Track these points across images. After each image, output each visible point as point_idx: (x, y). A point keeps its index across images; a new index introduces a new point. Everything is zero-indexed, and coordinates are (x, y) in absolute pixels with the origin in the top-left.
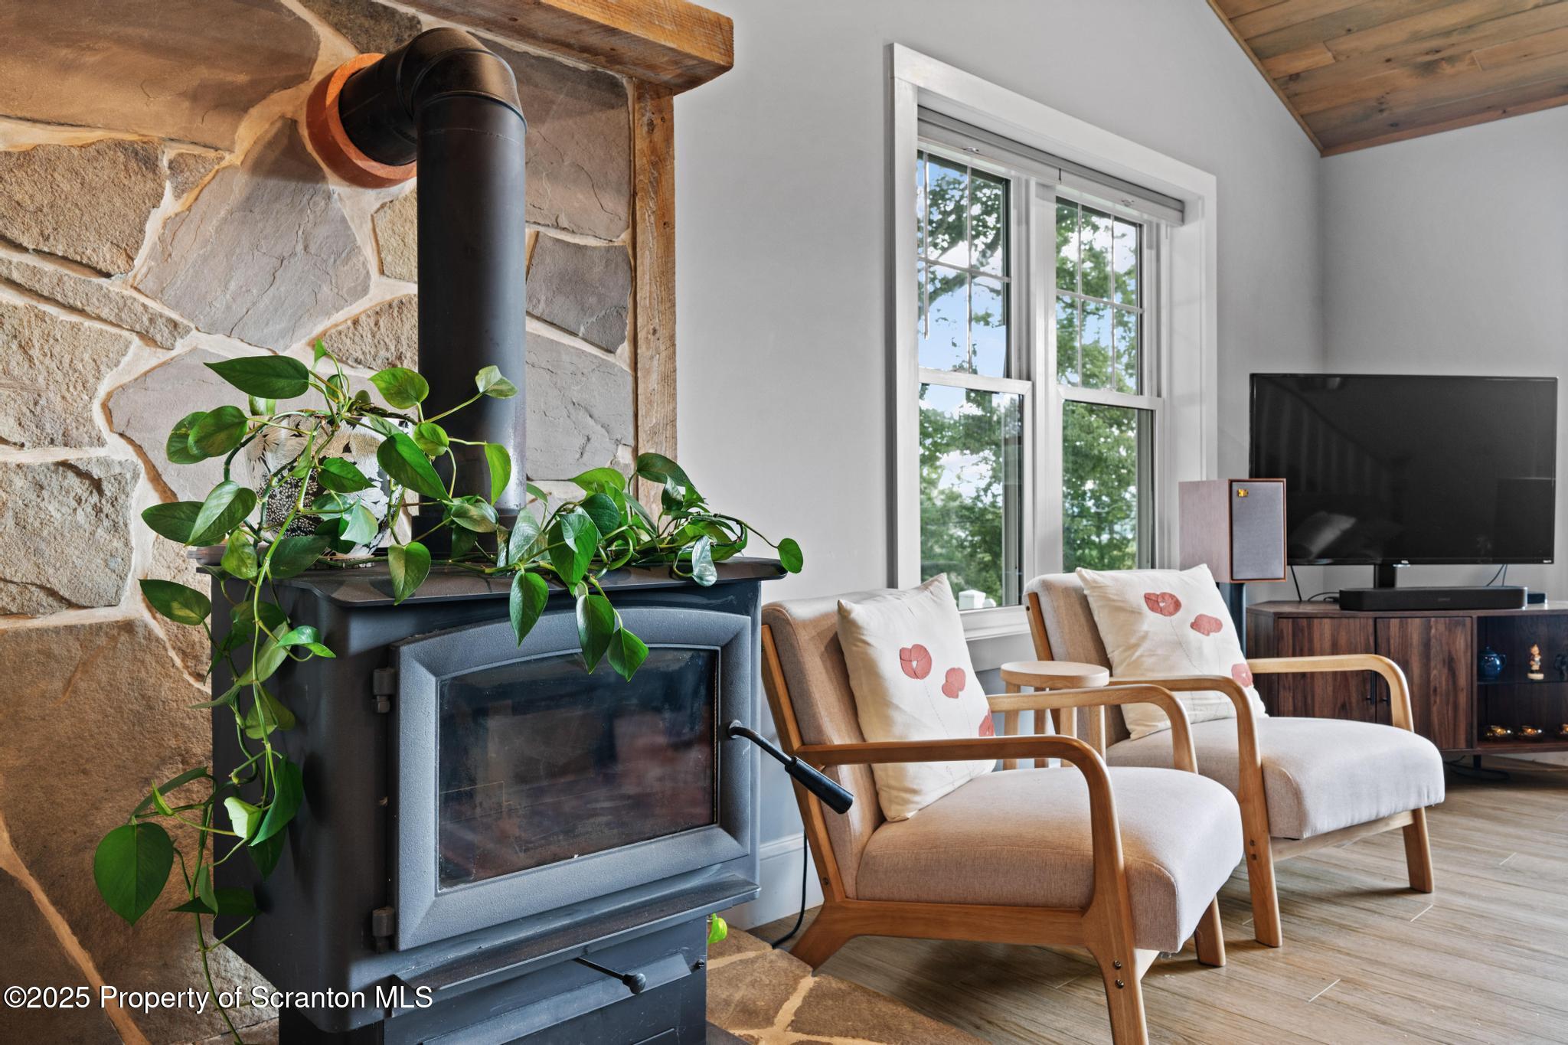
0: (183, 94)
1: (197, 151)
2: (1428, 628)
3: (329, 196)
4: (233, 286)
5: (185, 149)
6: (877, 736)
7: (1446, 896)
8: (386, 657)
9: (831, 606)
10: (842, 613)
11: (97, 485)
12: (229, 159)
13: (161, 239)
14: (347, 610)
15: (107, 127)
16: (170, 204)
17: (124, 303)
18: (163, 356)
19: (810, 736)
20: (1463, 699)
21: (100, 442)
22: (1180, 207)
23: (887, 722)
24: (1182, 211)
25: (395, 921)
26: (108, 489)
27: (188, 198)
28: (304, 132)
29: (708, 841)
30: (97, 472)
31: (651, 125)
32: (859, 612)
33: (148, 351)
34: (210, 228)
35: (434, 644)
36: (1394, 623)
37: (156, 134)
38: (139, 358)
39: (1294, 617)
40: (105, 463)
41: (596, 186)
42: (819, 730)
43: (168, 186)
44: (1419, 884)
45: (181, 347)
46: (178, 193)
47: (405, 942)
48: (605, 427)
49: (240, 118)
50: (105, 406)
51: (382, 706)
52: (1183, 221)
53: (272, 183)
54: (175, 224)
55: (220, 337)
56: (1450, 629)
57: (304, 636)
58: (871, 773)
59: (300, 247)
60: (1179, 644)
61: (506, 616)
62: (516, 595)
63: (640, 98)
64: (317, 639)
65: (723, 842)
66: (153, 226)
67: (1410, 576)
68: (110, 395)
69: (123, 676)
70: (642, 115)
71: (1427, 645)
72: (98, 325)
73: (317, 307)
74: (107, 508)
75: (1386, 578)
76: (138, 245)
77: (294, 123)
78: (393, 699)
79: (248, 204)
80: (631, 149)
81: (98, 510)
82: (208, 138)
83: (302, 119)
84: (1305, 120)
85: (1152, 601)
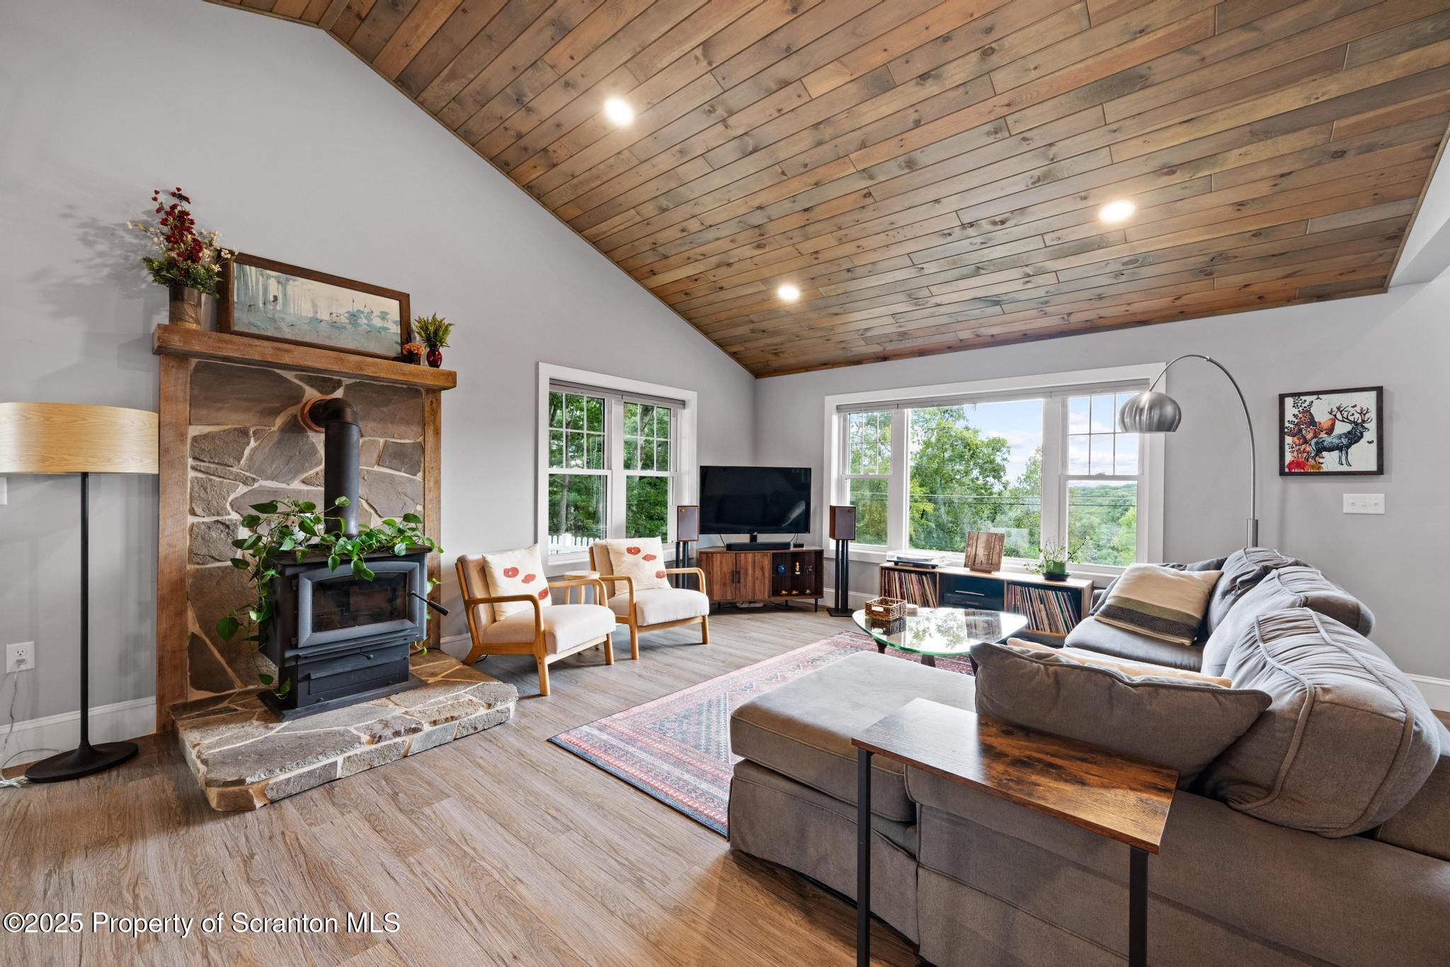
0: (258, 412)
1: (262, 428)
2: (755, 557)
3: (308, 437)
4: (274, 466)
5: (258, 427)
6: (494, 595)
7: (713, 646)
8: (296, 577)
9: (480, 557)
10: (484, 558)
11: (228, 527)
12: (273, 429)
13: (250, 454)
14: (285, 566)
15: (232, 424)
16: (253, 443)
17: (237, 474)
18: (250, 488)
19: (471, 596)
20: (767, 582)
21: (229, 514)
22: (683, 403)
23: (496, 591)
24: (684, 405)
25: (297, 640)
26: (231, 528)
27: (259, 442)
28: (300, 418)
29: (402, 623)
30: (227, 523)
31: (432, 402)
32: (489, 558)
33: (245, 487)
34: (266, 450)
35: (311, 573)
36: (743, 555)
37: (248, 425)
38: (242, 489)
39: (707, 553)
40: (231, 520)
41: (408, 423)
42: (474, 594)
43: (252, 439)
44: (705, 642)
45: (256, 485)
46: (255, 441)
47: (300, 645)
48: (412, 500)
49: (276, 417)
50: (230, 504)
51: (294, 588)
52: (684, 408)
53: (287, 434)
54: (254, 450)
55: (269, 481)
56: (762, 557)
57: (273, 572)
58: (493, 606)
59: (297, 453)
60: (636, 564)
61: (327, 566)
62: (330, 561)
63: (427, 394)
64: (277, 573)
65: (408, 624)
66: (247, 452)
67: (763, 538)
68: (232, 501)
69: (235, 580)
70: (427, 400)
71: (754, 562)
72: (229, 481)
73: (304, 470)
74: (231, 533)
75: (753, 539)
76: (242, 458)
77: (296, 416)
78: (297, 586)
79: (279, 443)
80: (423, 411)
81: (228, 534)
82: (266, 423)
83: (299, 415)
84: (746, 366)
85: (630, 550)
